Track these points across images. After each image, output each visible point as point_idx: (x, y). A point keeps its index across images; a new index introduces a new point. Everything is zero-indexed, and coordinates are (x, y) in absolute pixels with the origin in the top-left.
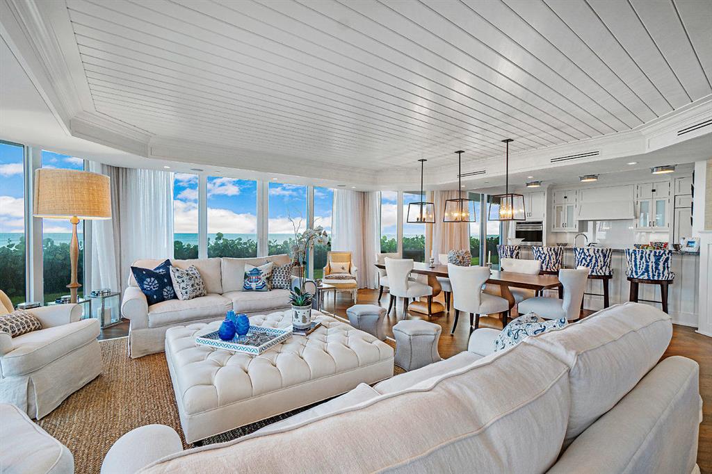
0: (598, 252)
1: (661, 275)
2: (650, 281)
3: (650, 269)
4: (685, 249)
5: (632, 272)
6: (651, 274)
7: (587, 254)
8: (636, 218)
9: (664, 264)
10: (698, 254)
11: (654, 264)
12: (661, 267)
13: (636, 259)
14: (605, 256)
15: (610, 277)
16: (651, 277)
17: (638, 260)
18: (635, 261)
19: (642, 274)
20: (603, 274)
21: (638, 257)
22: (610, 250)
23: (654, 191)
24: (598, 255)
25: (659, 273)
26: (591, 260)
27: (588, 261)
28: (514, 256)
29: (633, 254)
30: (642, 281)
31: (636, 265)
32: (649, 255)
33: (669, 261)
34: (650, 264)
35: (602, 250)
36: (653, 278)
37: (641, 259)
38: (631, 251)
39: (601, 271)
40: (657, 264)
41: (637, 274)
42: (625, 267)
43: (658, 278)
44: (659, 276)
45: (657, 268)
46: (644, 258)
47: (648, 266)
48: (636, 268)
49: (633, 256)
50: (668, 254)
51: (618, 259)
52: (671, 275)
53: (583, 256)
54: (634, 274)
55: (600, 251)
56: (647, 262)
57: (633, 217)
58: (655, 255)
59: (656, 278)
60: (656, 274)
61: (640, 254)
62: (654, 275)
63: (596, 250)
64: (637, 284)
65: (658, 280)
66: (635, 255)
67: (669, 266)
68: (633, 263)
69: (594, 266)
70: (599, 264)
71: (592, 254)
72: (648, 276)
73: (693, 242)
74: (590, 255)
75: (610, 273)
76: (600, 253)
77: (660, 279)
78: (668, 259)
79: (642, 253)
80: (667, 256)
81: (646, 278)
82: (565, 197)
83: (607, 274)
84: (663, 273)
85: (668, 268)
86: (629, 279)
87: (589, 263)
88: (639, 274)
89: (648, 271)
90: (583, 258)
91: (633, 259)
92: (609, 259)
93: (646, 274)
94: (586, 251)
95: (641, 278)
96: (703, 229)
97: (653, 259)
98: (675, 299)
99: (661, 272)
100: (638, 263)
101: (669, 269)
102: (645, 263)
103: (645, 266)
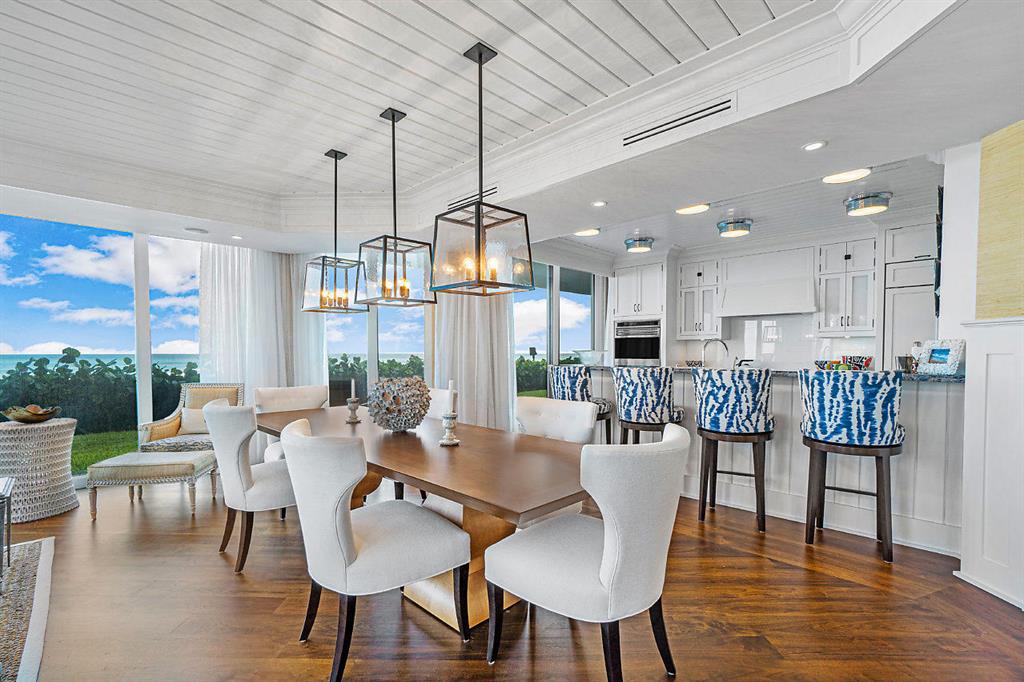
0: (741, 377)
1: (879, 432)
2: (851, 448)
3: (854, 420)
4: (925, 368)
5: (813, 426)
6: (855, 431)
7: (719, 384)
8: (819, 310)
9: (884, 406)
10: (959, 378)
11: (862, 406)
12: (877, 414)
13: (822, 394)
14: (755, 387)
15: (768, 435)
16: (855, 438)
17: (827, 397)
18: (821, 400)
19: (837, 431)
20: (752, 431)
21: (828, 390)
22: (767, 372)
23: (848, 257)
24: (741, 386)
25: (873, 429)
26: (725, 397)
27: (721, 400)
28: (578, 395)
29: (816, 382)
30: (836, 447)
31: (822, 409)
32: (852, 384)
33: (896, 399)
34: (854, 406)
35: (750, 374)
36: (860, 440)
37: (834, 395)
38: (811, 375)
39: (747, 423)
40: (869, 405)
41: (824, 432)
42: (799, 410)
43: (872, 441)
44: (872, 436)
45: (868, 417)
46: (840, 393)
47: (848, 411)
48: (823, 418)
49: (817, 388)
50: (894, 381)
51: (785, 393)
52: (898, 433)
53: (709, 389)
54: (818, 430)
55: (745, 376)
56: (847, 401)
57: (814, 309)
58: (865, 385)
59: (866, 441)
60: (868, 432)
61: (832, 383)
62: (861, 435)
63: (737, 374)
64: (824, 454)
65: (870, 447)
66: (821, 383)
67: (896, 410)
68: (817, 405)
69: (734, 412)
70: (744, 406)
71: (729, 383)
72: (849, 435)
73: (947, 352)
74: (724, 386)
75: (767, 425)
76: (746, 381)
77: (876, 443)
78: (892, 393)
79: (836, 380)
80: (892, 386)
81: (845, 440)
82: (699, 274)
83: (761, 429)
84: (882, 430)
85: (893, 415)
86: (807, 440)
87: (722, 405)
88: (830, 430)
89: (848, 425)
90: (710, 393)
91: (816, 395)
92: (765, 394)
93: (845, 430)
94: (715, 376)
95: (834, 439)
96: (971, 318)
97: (859, 394)
98: (903, 486)
99: (878, 425)
100: (827, 404)
101: (896, 419)
102: (842, 405)
103: (841, 411)
